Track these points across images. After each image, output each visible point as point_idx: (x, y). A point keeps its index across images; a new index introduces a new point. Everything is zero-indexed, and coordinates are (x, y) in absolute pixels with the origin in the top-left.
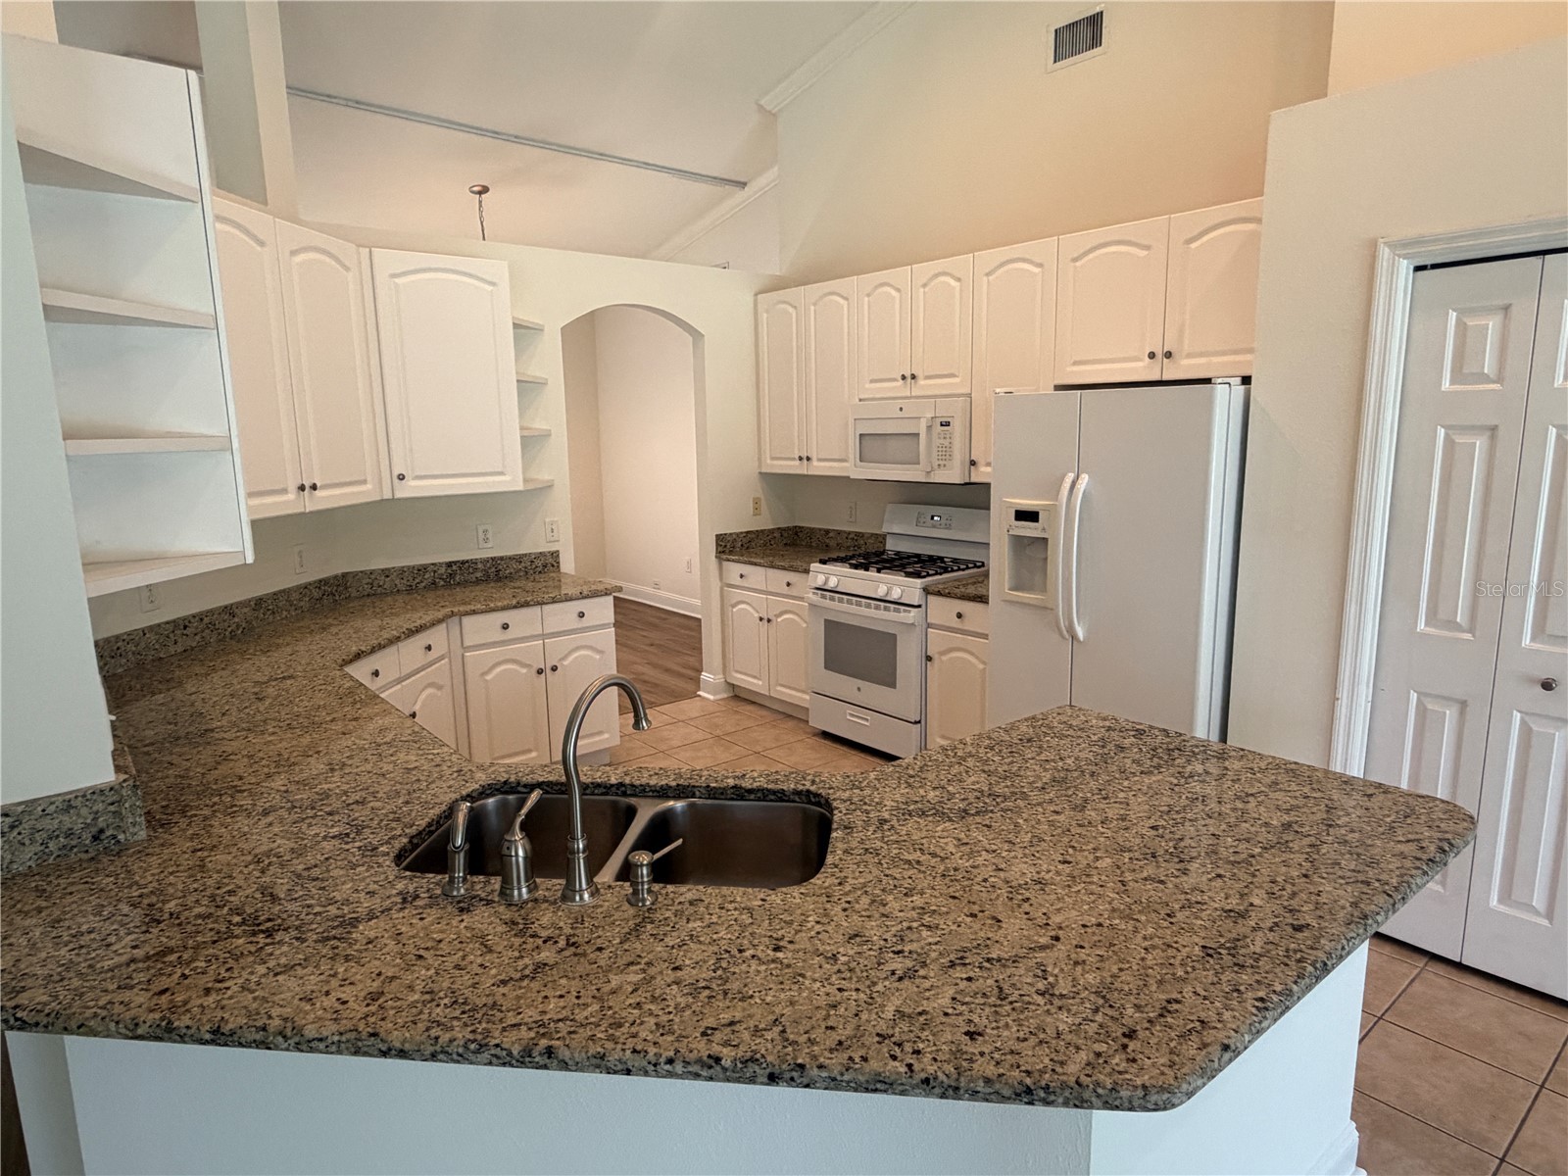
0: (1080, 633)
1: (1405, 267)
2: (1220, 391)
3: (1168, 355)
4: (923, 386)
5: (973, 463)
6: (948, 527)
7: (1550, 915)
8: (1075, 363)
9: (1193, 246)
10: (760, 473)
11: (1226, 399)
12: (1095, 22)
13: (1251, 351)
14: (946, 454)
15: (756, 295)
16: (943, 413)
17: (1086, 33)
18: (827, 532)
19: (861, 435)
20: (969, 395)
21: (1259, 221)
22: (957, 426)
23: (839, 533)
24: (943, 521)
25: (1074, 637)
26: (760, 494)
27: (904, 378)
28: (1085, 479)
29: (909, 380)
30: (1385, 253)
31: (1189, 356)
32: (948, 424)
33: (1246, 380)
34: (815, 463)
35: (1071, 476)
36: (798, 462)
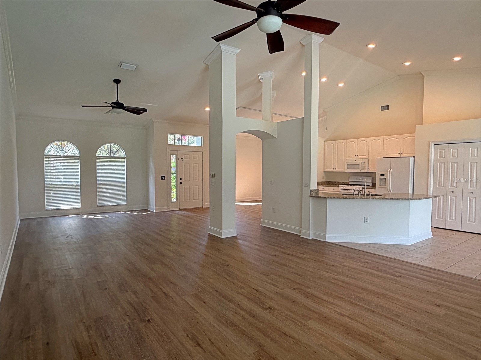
0: (391, 191)
1: (433, 144)
2: (411, 158)
3: (402, 153)
4: (359, 157)
5: (369, 169)
6: (362, 180)
7: (455, 220)
8: (387, 154)
9: (405, 139)
10: (324, 172)
11: (412, 159)
12: (388, 106)
13: (414, 153)
14: (365, 167)
15: (325, 141)
16: (364, 161)
17: (386, 108)
18: (336, 182)
19: (347, 165)
20: (368, 159)
21: (415, 137)
22: (366, 163)
23: (338, 182)
24: (361, 179)
25: (390, 191)
26: (323, 175)
27: (356, 156)
28: (392, 170)
29: (357, 156)
30: (430, 143)
31: (405, 154)
32: (365, 163)
33: (414, 157)
34: (337, 169)
35: (389, 169)
36: (333, 170)
